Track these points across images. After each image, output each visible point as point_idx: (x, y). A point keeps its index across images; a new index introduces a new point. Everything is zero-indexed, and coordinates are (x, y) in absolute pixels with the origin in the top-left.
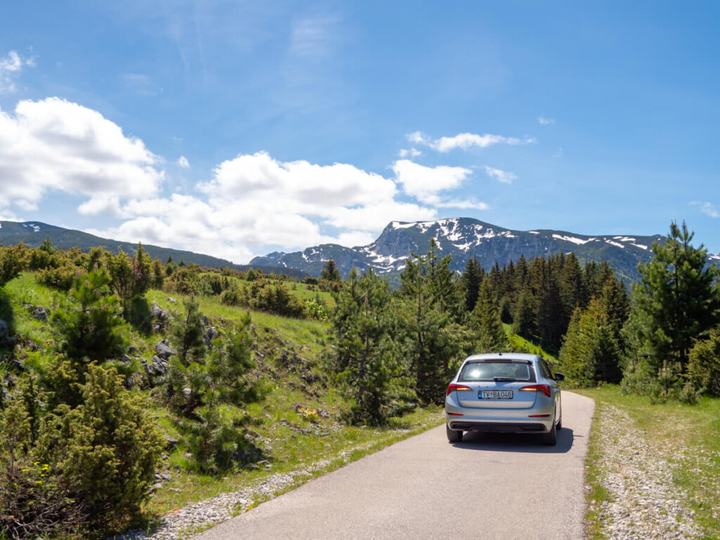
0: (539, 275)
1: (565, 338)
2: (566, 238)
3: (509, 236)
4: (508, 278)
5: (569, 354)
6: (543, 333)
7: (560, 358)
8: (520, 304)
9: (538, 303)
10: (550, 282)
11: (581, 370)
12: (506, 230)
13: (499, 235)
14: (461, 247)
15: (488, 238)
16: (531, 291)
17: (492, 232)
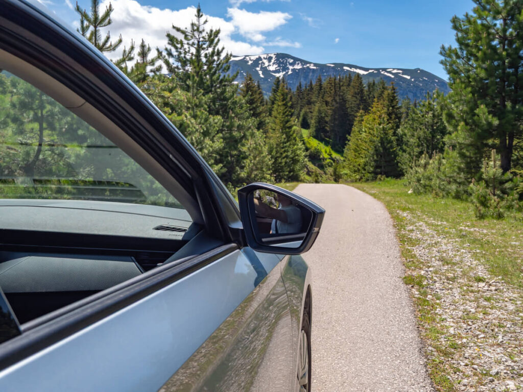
0: (332, 90)
1: (349, 137)
2: (353, 70)
3: (312, 67)
4: (308, 95)
5: (352, 151)
6: (332, 137)
7: (345, 155)
8: (315, 114)
9: (330, 112)
10: (339, 95)
11: (362, 165)
12: (310, 63)
13: (305, 66)
14: (277, 75)
15: (297, 69)
16: (324, 103)
17: (300, 64)
